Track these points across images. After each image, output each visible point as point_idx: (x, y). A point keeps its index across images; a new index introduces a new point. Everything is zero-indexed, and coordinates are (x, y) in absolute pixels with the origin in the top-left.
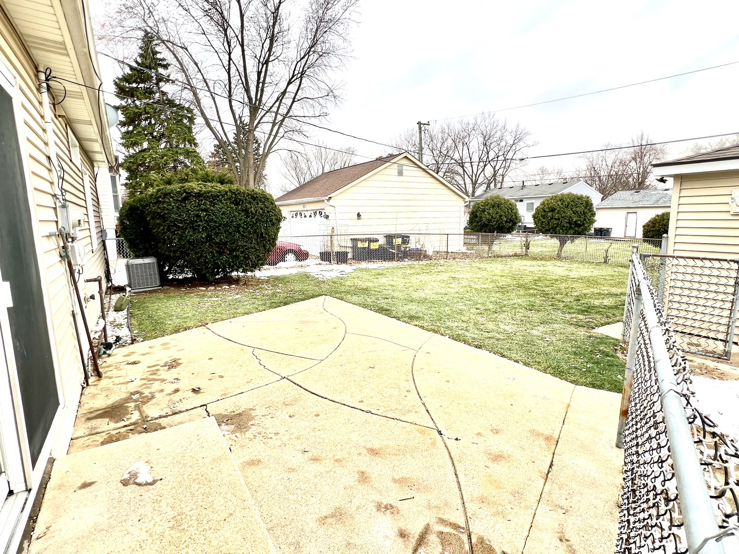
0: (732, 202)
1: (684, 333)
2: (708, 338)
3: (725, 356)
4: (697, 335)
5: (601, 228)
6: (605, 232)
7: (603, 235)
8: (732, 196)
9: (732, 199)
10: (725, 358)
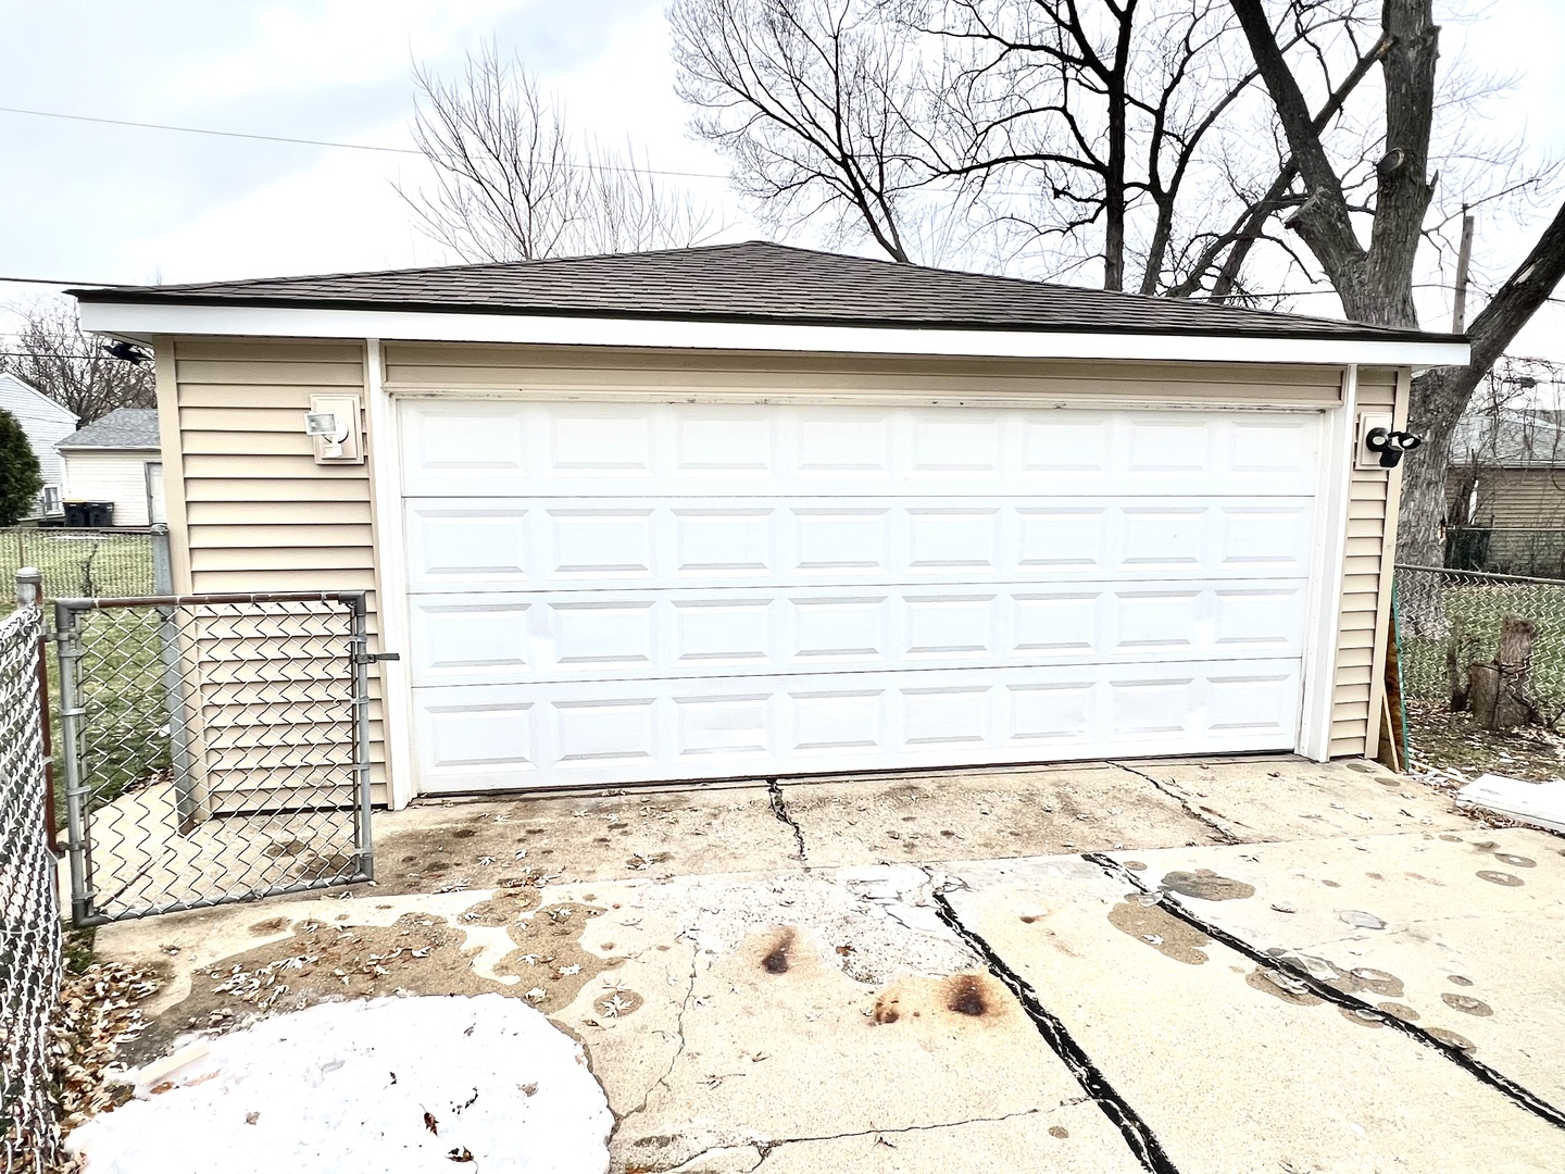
0: (314, 429)
1: (270, 812)
2: (332, 809)
3: (361, 871)
4: (305, 810)
5: (84, 504)
6: (96, 513)
7: (92, 522)
8: (311, 413)
9: (313, 421)
10: (362, 876)
